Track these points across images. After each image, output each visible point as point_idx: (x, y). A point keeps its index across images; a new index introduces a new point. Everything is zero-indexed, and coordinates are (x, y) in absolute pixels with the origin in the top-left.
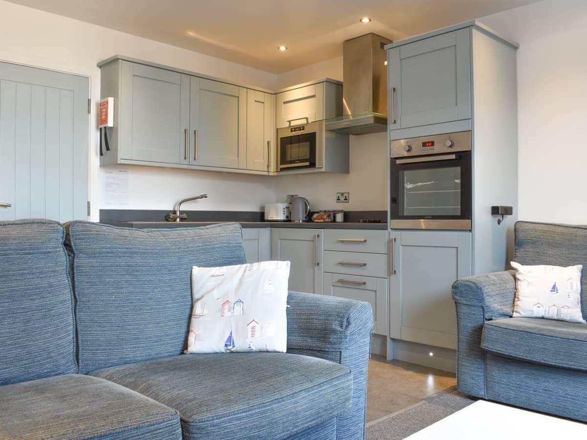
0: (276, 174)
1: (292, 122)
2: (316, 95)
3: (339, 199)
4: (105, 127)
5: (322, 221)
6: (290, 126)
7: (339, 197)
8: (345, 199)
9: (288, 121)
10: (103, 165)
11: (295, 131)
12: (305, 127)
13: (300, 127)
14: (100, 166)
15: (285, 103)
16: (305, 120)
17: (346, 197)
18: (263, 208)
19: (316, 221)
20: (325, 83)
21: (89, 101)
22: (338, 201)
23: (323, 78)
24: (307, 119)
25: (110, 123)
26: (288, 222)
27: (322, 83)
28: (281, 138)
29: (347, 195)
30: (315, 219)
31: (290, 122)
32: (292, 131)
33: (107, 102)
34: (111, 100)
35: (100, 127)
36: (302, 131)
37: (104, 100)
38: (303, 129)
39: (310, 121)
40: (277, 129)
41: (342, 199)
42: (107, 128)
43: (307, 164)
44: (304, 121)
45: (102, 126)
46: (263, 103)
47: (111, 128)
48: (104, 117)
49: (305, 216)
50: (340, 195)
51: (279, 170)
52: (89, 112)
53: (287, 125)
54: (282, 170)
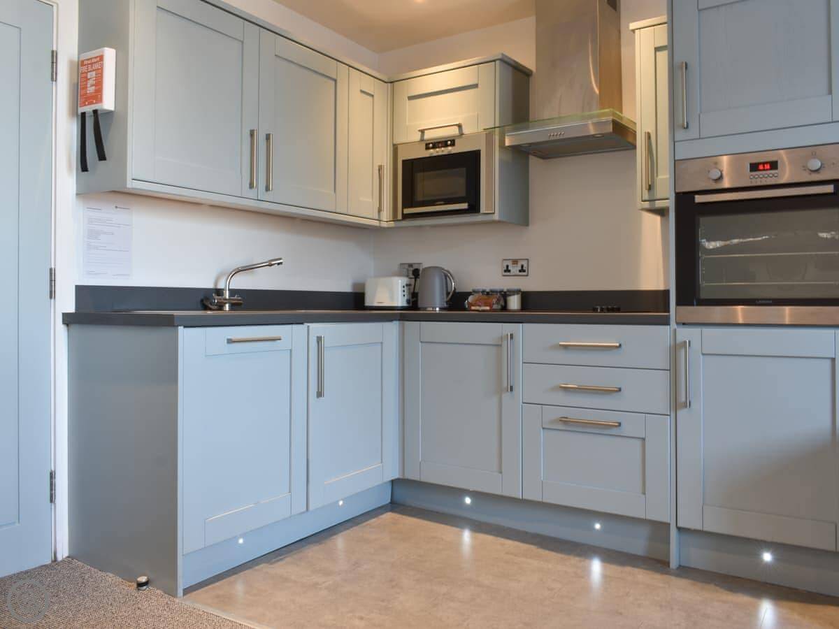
0: (392, 224)
1: (426, 131)
2: (479, 86)
3: (507, 270)
4: (95, 112)
5: (488, 308)
6: (422, 140)
7: (507, 266)
8: (522, 270)
9: (419, 131)
10: (84, 193)
11: (434, 147)
12: (457, 142)
13: (447, 142)
14: (77, 194)
15: (410, 98)
16: (456, 129)
17: (522, 266)
18: (363, 285)
19: (473, 308)
20: (497, 62)
21: (54, 55)
22: (508, 274)
23: (496, 53)
24: (460, 126)
25: (108, 103)
26: (413, 309)
27: (493, 63)
28: (404, 161)
29: (525, 263)
30: (471, 305)
31: (422, 132)
32: (427, 148)
33: (101, 58)
34: (109, 54)
35: (81, 110)
36: (450, 148)
37: (94, 53)
38: (453, 144)
39: (466, 131)
40: (394, 145)
41: (515, 269)
42: (99, 112)
43: (464, 206)
44: (455, 131)
45: (88, 109)
46: (373, 96)
47: (109, 114)
48: (91, 90)
49: (445, 300)
50: (510, 263)
51: (400, 217)
52: (54, 77)
53: (417, 137)
54: (405, 217)
